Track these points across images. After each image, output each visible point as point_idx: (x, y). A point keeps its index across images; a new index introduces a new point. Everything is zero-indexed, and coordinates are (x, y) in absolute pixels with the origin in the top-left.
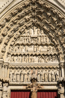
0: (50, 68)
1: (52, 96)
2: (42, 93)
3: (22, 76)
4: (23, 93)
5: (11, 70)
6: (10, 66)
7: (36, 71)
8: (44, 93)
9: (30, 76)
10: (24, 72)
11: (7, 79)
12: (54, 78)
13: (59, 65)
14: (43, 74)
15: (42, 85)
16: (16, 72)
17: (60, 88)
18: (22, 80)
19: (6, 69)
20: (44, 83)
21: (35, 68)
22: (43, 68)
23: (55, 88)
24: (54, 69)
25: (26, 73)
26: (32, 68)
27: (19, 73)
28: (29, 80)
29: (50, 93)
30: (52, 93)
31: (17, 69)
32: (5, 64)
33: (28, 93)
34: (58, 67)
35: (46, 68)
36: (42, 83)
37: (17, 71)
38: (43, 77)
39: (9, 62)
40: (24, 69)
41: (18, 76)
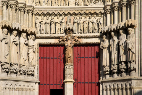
0: (91, 14)
1: (93, 52)
2: (79, 48)
3: (53, 25)
4: (55, 48)
5: (37, 16)
6: (35, 12)
7: (72, 18)
8: (83, 48)
9: (64, 25)
10: (55, 19)
11: (33, 30)
12: (96, 28)
13: (104, 8)
14: (81, 23)
15: (79, 38)
16: (45, 20)
17: (103, 41)
18: (53, 31)
19: (30, 15)
20: (83, 35)
21: (71, 15)
22: (81, 14)
23: (97, 41)
24: (97, 14)
25: (58, 21)
26: (66, 15)
27: (49, 21)
28: (63, 31)
29: (90, 47)
30: (93, 47)
31: (45, 15)
32: (27, 8)
33: (62, 48)
34: (103, 12)
35: (86, 14)
36: (79, 35)
37: (45, 18)
38: (81, 26)
39: (34, 5)
40: (56, 15)
41: (48, 25)
